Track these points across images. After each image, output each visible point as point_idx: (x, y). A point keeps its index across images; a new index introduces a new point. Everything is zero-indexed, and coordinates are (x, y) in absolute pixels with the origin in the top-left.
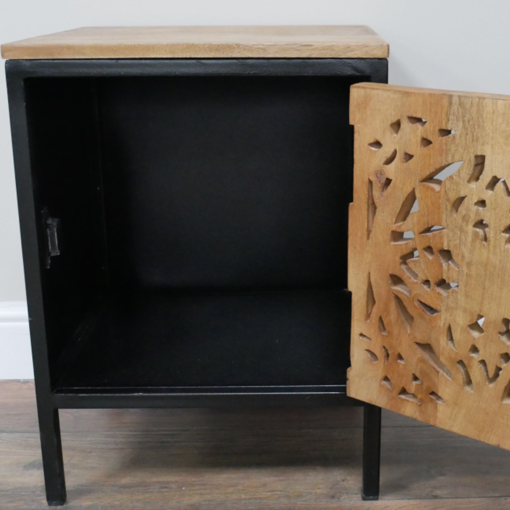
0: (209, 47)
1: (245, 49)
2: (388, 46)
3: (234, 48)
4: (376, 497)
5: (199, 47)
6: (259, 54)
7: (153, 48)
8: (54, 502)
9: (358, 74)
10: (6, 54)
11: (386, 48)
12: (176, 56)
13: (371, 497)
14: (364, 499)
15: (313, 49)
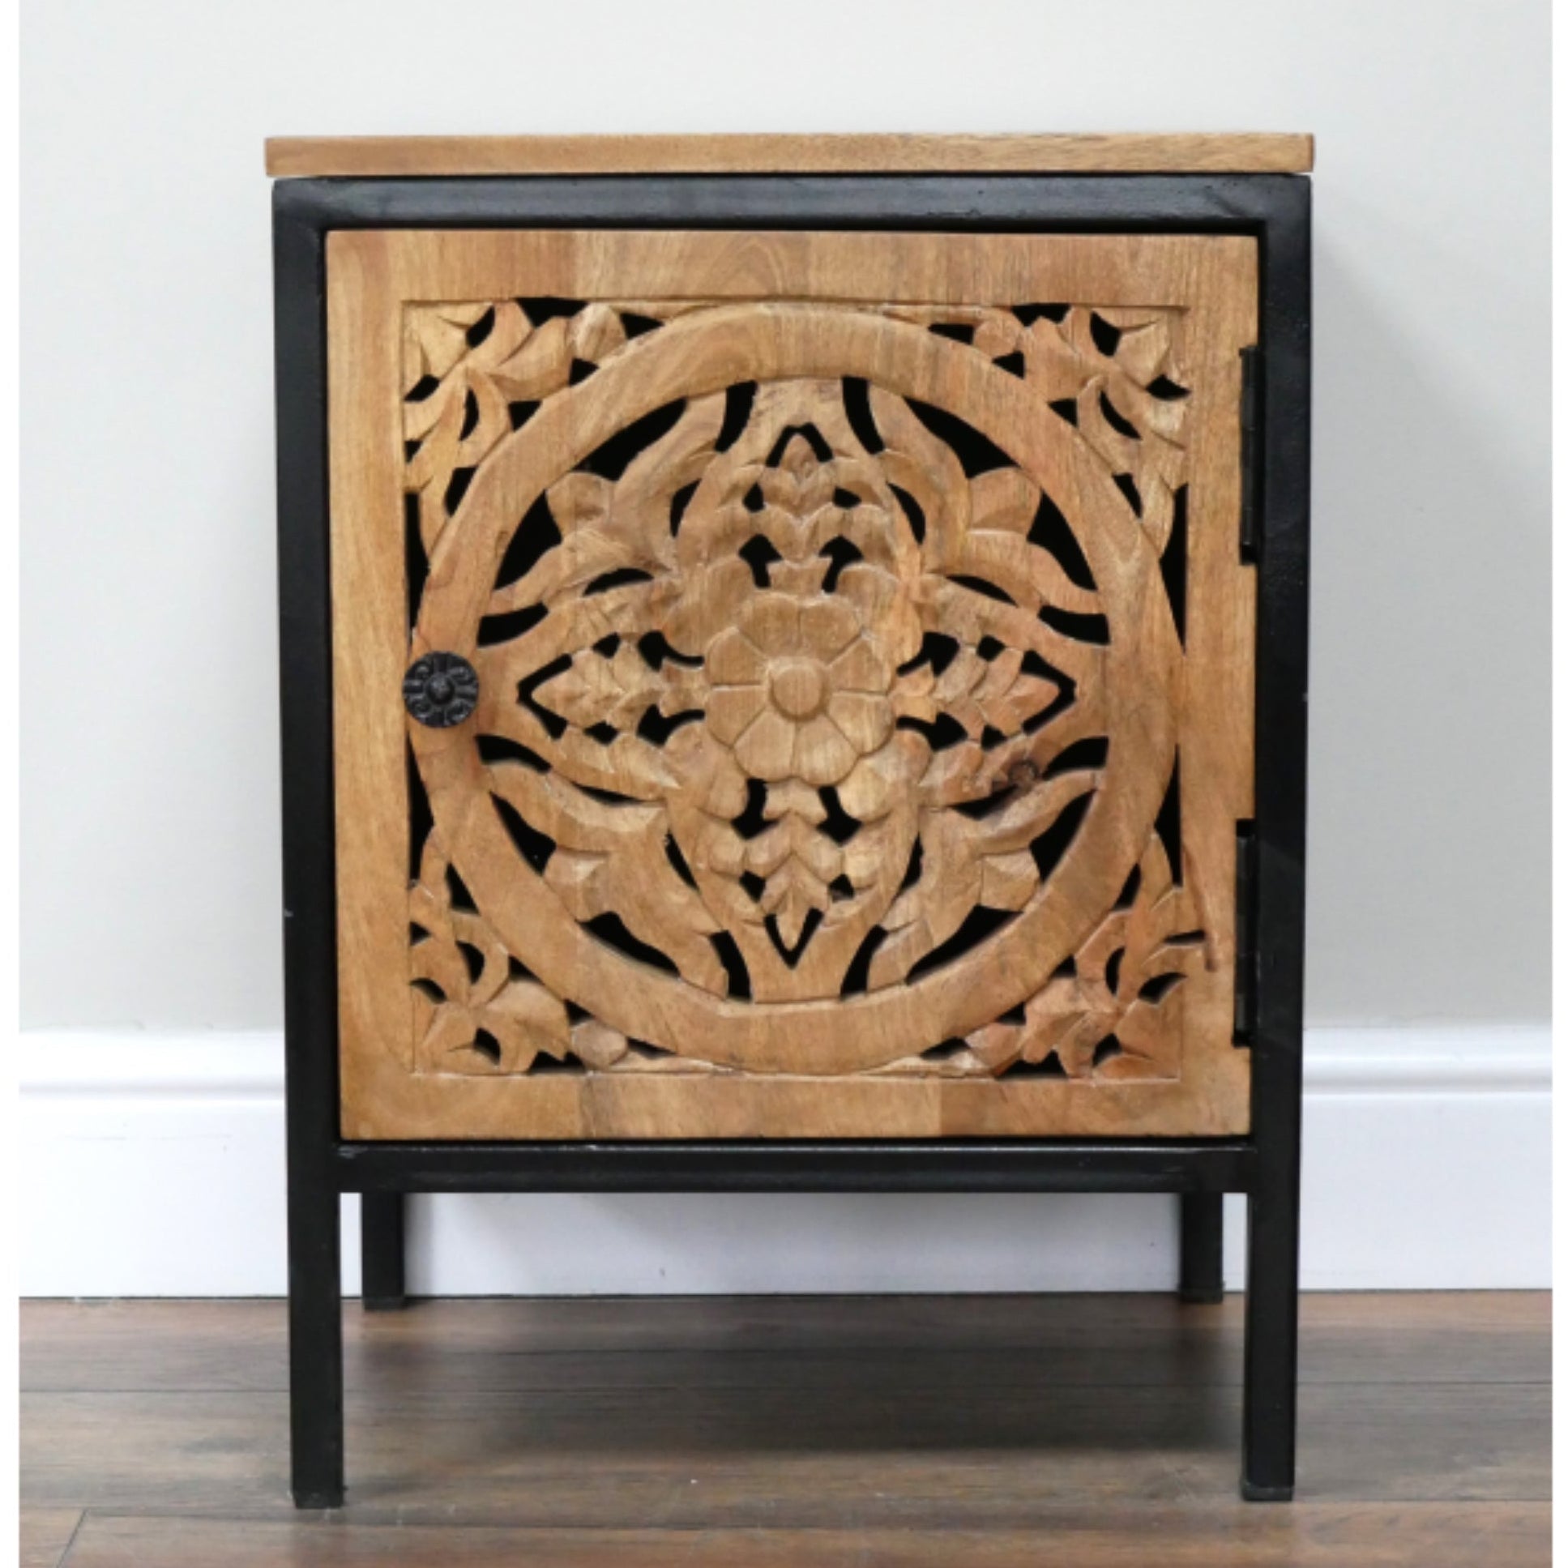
0: (826, 144)
1: (924, 149)
2: (1311, 139)
3: (894, 146)
4: (1286, 1490)
5: (801, 145)
6: (962, 161)
7: (676, 146)
8: (315, 1495)
9: (1229, 216)
10: (279, 163)
11: (1306, 145)
12: (739, 167)
13: (1271, 1490)
14: (1248, 1497)
15: (1106, 150)
